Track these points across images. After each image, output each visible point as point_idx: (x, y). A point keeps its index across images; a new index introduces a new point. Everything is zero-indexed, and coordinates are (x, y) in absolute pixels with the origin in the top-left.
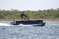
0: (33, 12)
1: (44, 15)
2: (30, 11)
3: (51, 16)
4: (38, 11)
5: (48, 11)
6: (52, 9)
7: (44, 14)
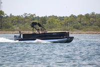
0: (61, 19)
1: (79, 24)
2: (56, 17)
3: (91, 25)
4: (70, 17)
5: (87, 16)
6: (93, 14)
7: (80, 22)
